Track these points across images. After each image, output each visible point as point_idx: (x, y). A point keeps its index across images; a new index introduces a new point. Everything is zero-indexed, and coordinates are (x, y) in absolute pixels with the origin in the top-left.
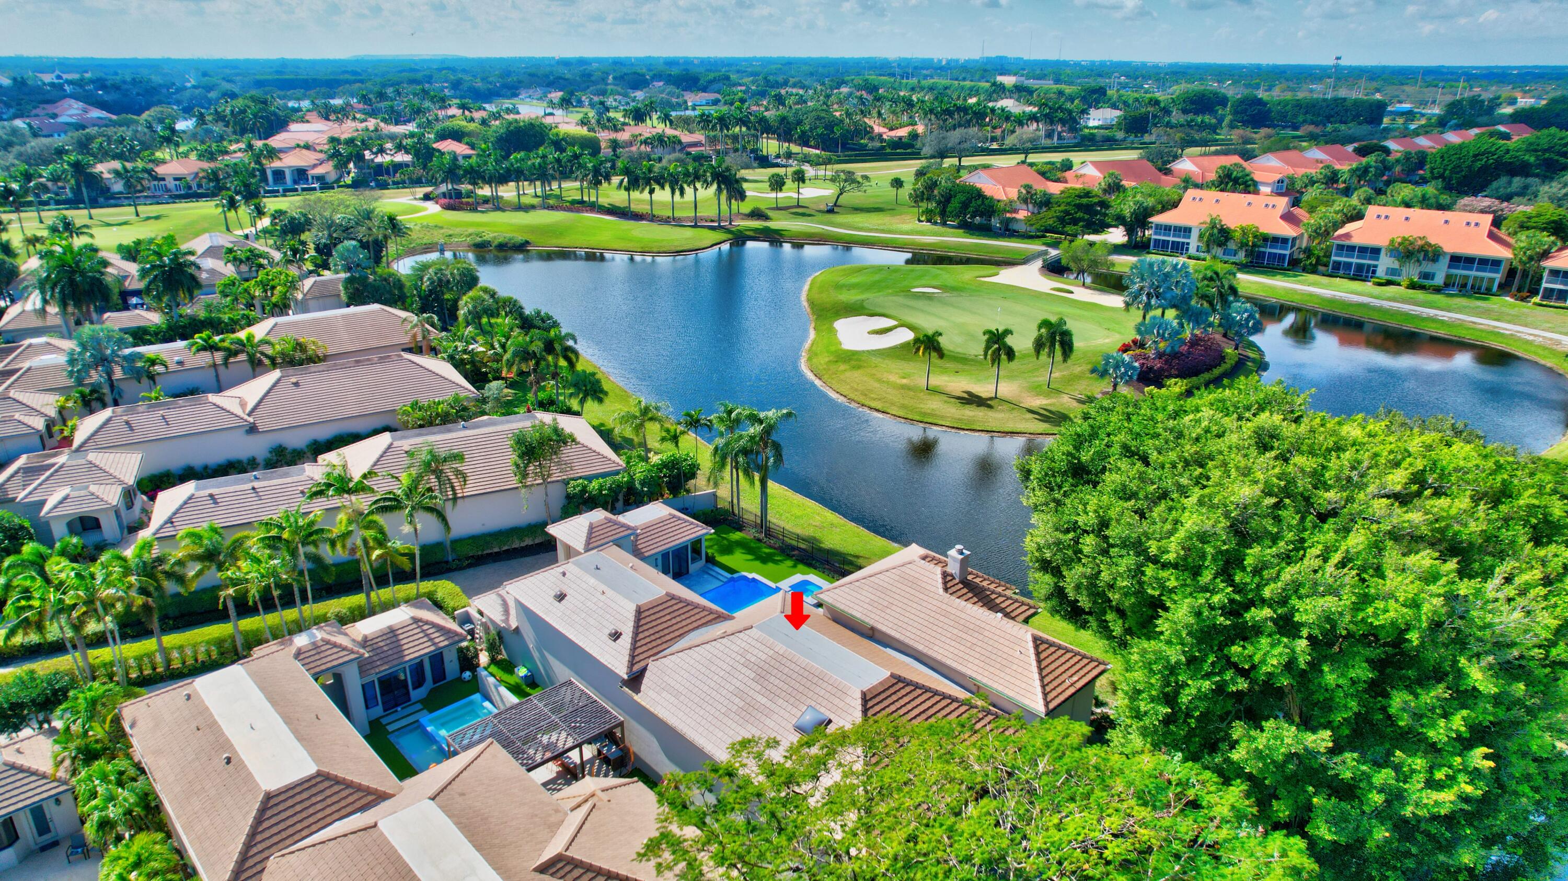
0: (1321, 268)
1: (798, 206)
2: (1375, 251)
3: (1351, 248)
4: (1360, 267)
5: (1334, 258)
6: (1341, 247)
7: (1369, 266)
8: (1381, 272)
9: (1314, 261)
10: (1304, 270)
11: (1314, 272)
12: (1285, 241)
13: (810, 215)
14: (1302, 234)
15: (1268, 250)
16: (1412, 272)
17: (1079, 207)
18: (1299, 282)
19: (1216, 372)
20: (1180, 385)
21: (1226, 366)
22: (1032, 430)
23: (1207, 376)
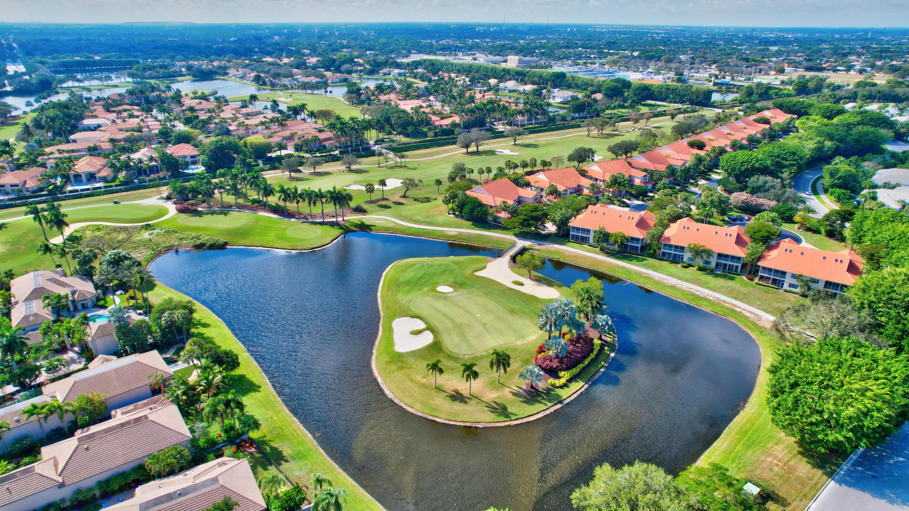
0: (656, 255)
1: (384, 199)
2: (682, 248)
3: (671, 246)
4: (675, 255)
5: (662, 250)
6: (665, 245)
7: (680, 255)
8: (685, 259)
9: (652, 251)
10: (648, 255)
11: (653, 257)
12: (638, 240)
13: (389, 207)
14: (646, 237)
15: (630, 245)
16: (699, 262)
19: (586, 362)
20: (566, 376)
21: (592, 356)
22: (486, 420)
23: (581, 366)
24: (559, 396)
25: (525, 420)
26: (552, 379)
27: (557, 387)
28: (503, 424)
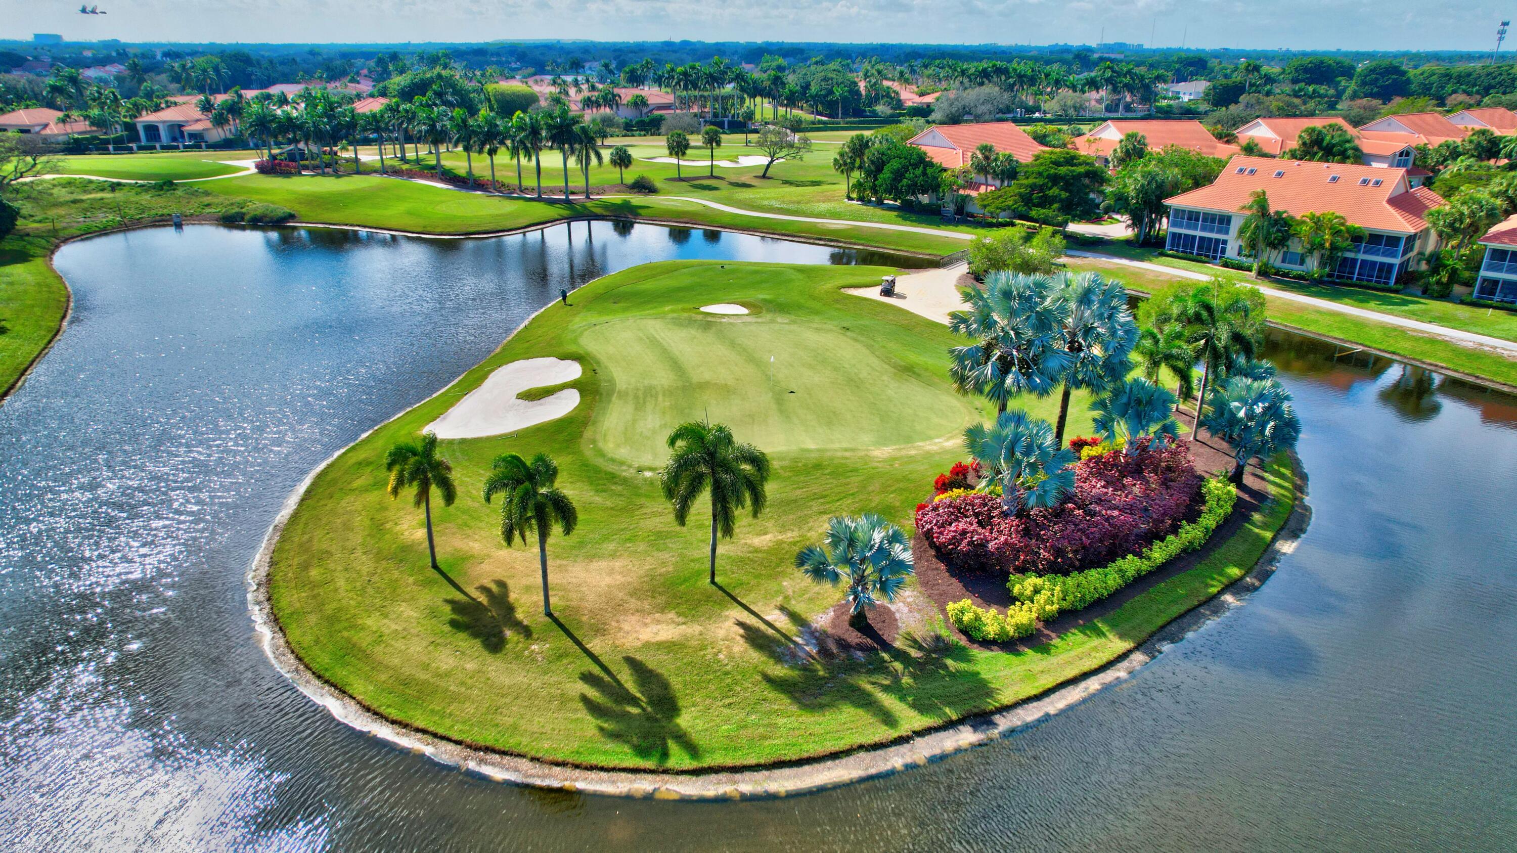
0: (1457, 289)
1: (712, 177)
5: (1483, 273)
6: (1499, 255)
9: (1445, 278)
10: (1427, 293)
11: (1444, 295)
12: (1392, 241)
13: (714, 189)
14: (1426, 232)
15: (1361, 256)
17: (1055, 179)
18: (1413, 315)
19: (1158, 553)
20: (1041, 598)
21: (1191, 533)
22: (544, 748)
23: (1131, 564)
24: (983, 689)
25: (747, 785)
26: (966, 602)
27: (987, 643)
28: (620, 785)
